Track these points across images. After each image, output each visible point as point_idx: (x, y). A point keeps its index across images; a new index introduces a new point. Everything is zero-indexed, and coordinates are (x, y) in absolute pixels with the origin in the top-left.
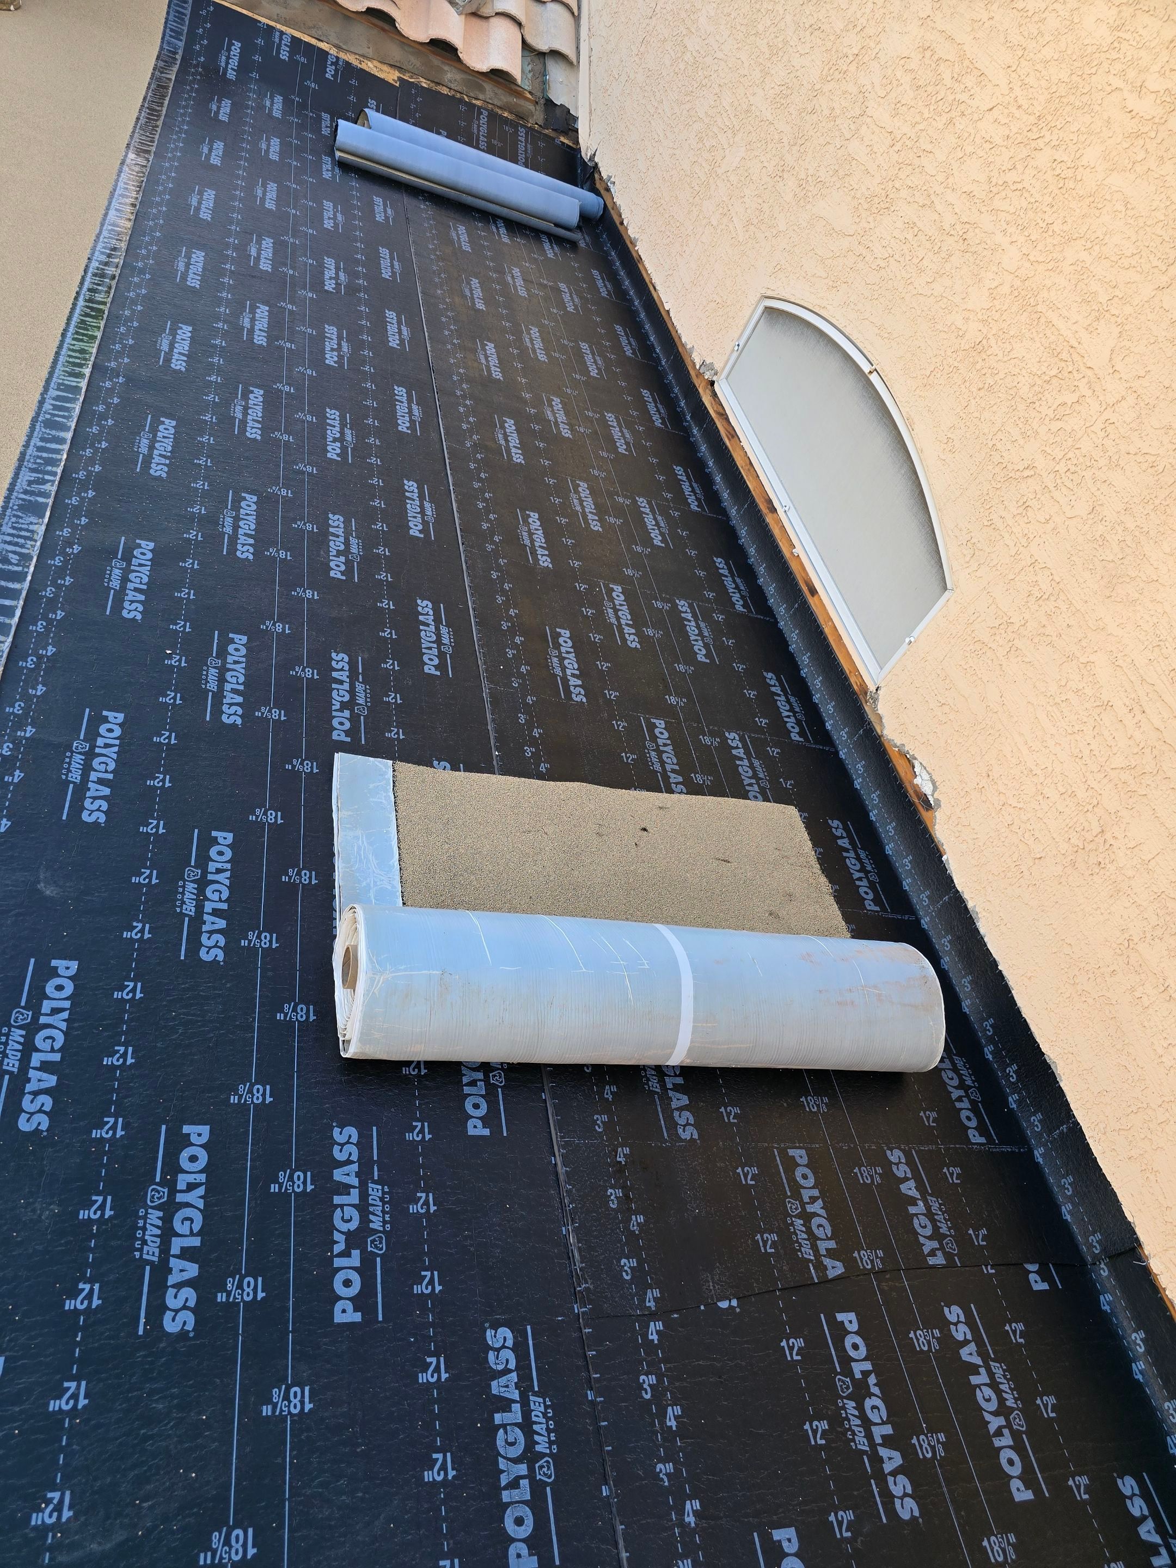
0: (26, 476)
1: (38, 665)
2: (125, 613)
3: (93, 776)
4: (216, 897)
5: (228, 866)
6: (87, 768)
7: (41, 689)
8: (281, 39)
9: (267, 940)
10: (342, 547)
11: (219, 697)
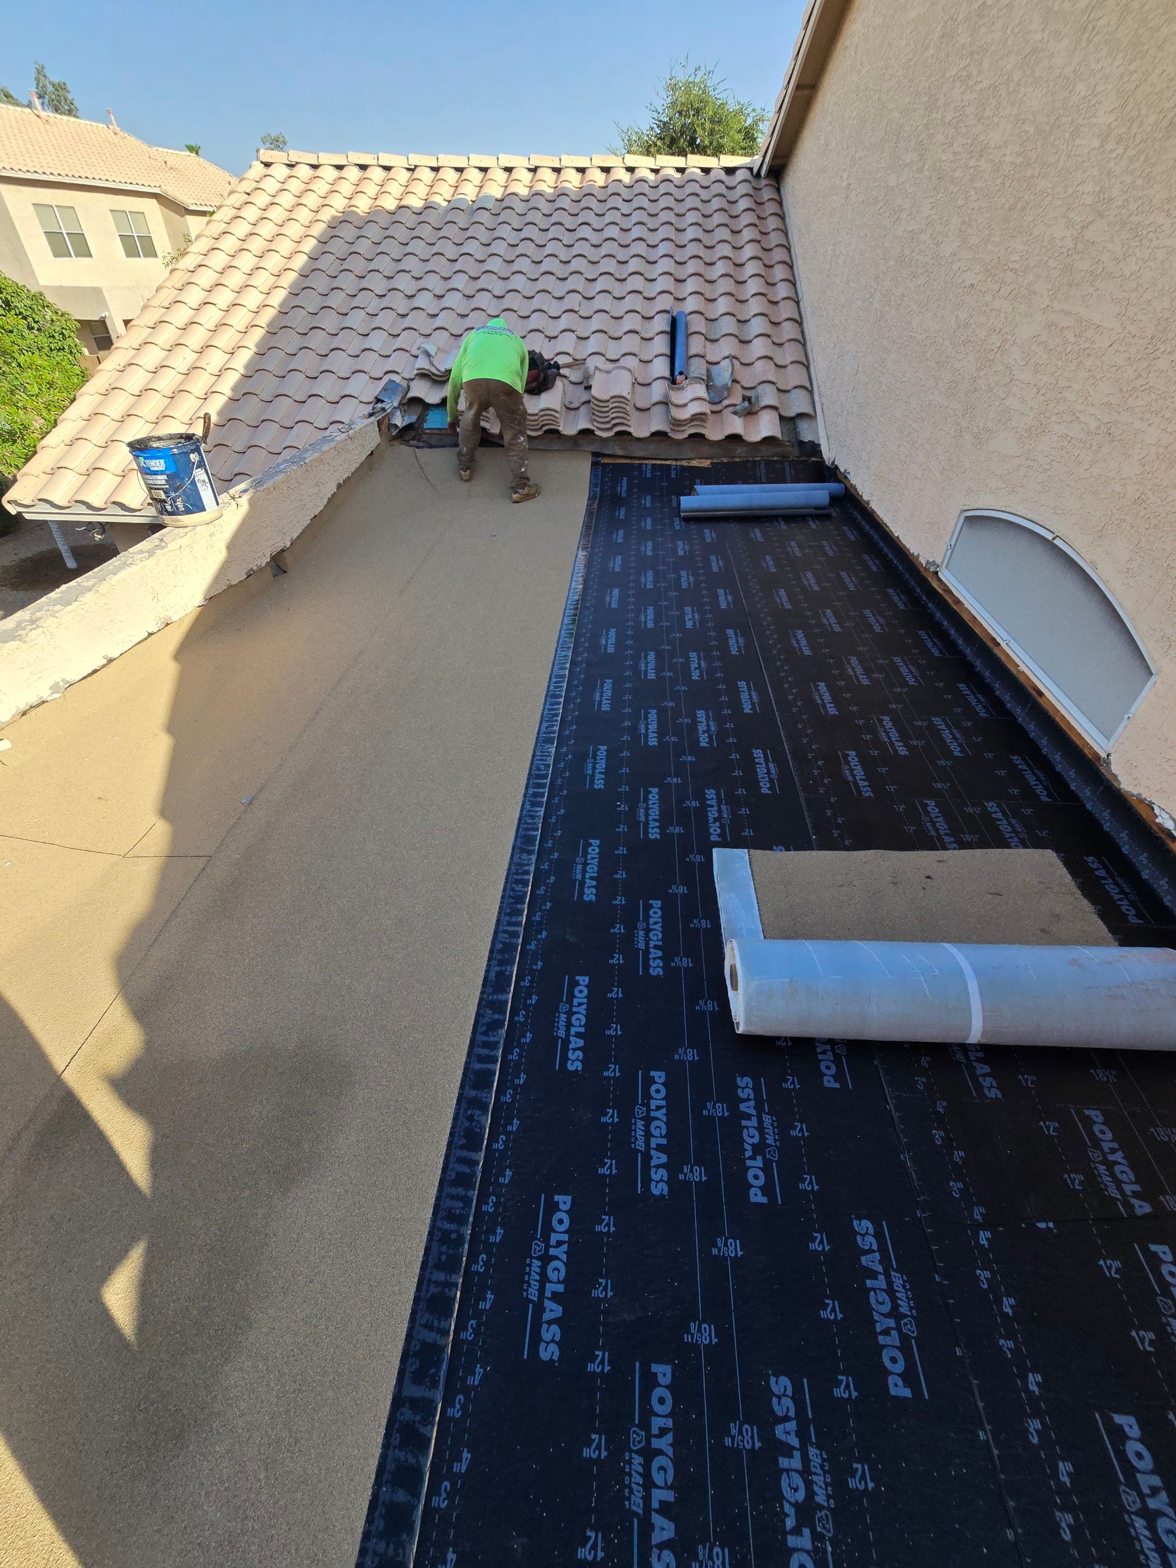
0: (545, 725)
1: (557, 820)
2: (595, 786)
3: (587, 876)
4: (655, 938)
5: (660, 920)
6: (584, 872)
7: (559, 833)
8: (646, 468)
9: (686, 962)
10: (706, 728)
11: (646, 824)
